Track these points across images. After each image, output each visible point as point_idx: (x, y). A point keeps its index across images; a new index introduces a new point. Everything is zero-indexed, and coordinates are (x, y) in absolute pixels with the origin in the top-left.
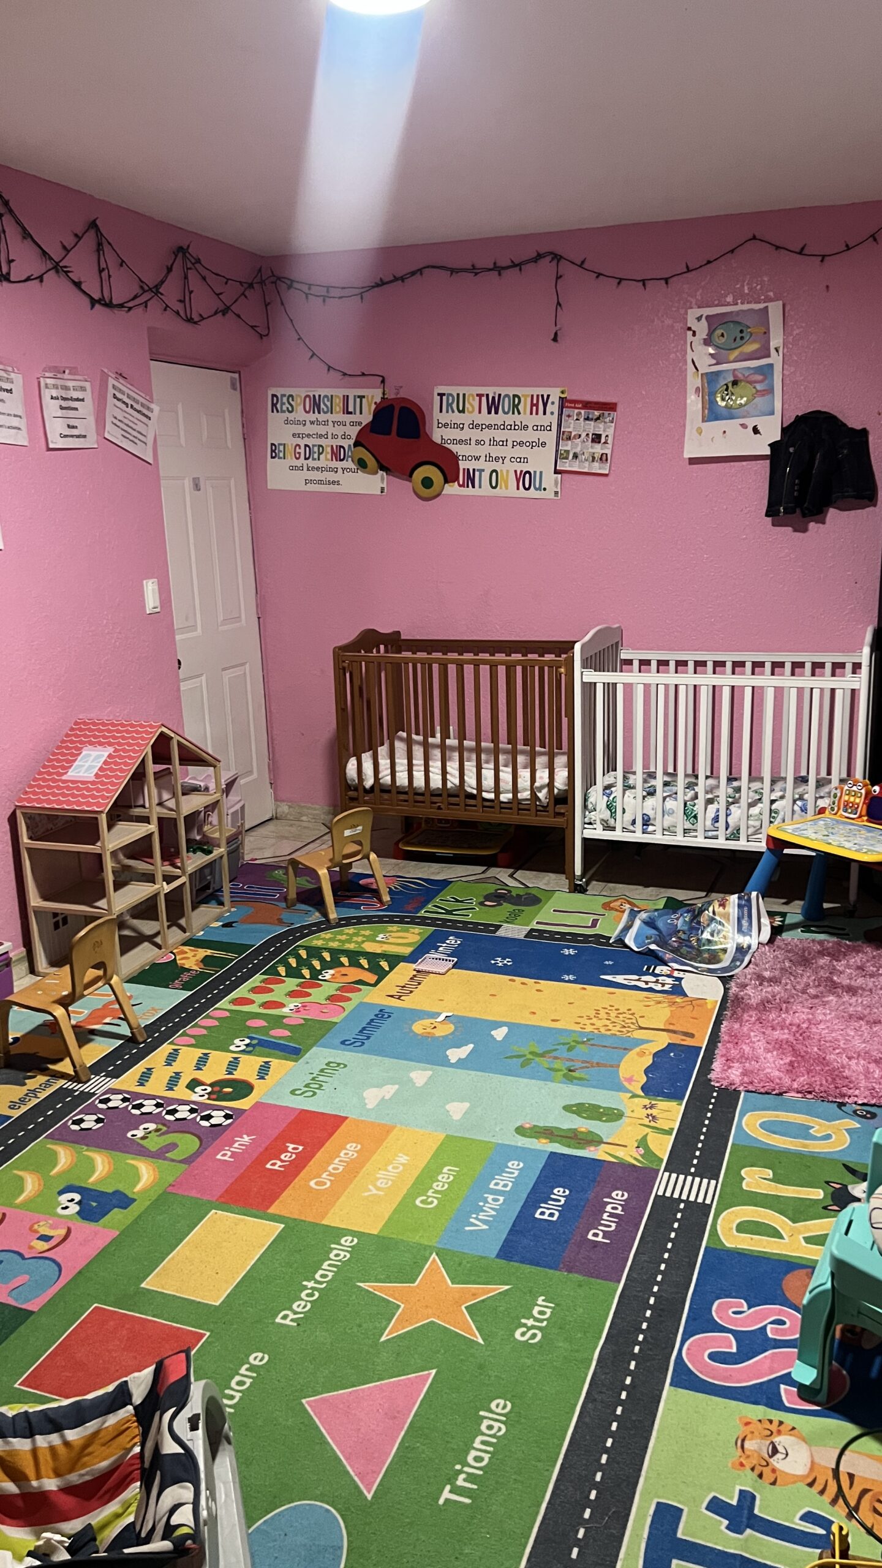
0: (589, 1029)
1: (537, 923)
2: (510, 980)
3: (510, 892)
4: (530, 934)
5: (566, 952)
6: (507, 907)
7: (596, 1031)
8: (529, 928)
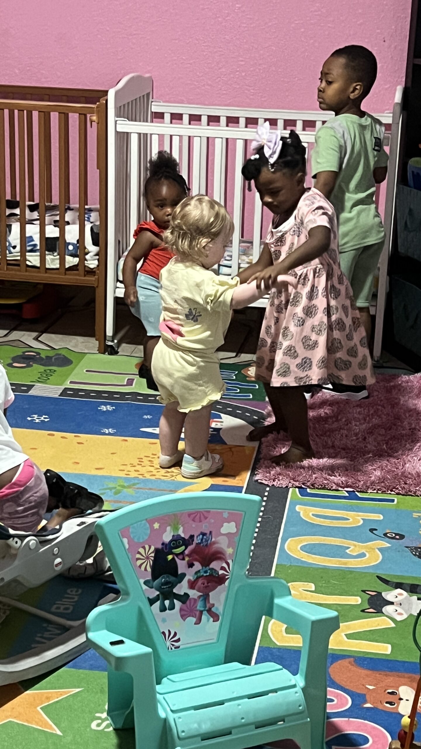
0: (133, 475)
1: (71, 382)
2: (49, 435)
3: (38, 354)
4: (65, 392)
5: (104, 408)
6: (37, 369)
7: (141, 477)
8: (63, 387)
